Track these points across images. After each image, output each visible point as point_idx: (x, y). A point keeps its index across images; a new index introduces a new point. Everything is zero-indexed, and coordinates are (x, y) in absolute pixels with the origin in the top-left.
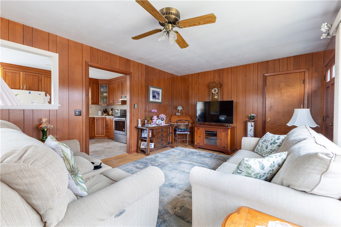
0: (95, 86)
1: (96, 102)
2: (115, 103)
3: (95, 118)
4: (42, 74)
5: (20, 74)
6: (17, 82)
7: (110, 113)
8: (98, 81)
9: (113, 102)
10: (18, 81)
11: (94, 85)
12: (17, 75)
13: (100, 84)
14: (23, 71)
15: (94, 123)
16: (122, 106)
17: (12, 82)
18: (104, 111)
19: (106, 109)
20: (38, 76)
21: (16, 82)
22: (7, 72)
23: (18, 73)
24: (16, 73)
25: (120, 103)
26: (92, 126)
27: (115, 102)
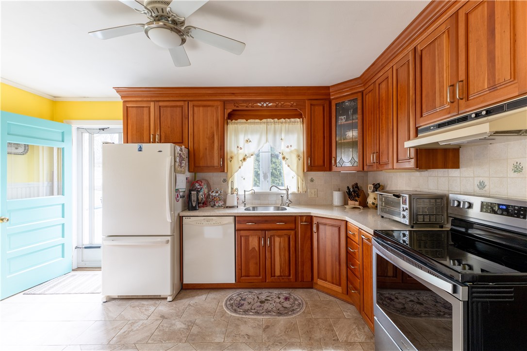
0: (319, 110)
1: (321, 163)
2: (387, 164)
3: (315, 221)
4: (188, 101)
5: (149, 108)
6: (145, 127)
7: (370, 200)
8: (329, 94)
9: (379, 157)
10: (146, 124)
11: (317, 107)
12: (146, 111)
13: (333, 103)
14: (154, 101)
15: (309, 234)
16: (418, 174)
17: (136, 128)
18: (349, 193)
19: (356, 186)
20: (182, 107)
21: (143, 127)
22: (129, 107)
23: (146, 107)
24: (143, 107)
25: (412, 164)
26: (302, 245)
27: (384, 159)
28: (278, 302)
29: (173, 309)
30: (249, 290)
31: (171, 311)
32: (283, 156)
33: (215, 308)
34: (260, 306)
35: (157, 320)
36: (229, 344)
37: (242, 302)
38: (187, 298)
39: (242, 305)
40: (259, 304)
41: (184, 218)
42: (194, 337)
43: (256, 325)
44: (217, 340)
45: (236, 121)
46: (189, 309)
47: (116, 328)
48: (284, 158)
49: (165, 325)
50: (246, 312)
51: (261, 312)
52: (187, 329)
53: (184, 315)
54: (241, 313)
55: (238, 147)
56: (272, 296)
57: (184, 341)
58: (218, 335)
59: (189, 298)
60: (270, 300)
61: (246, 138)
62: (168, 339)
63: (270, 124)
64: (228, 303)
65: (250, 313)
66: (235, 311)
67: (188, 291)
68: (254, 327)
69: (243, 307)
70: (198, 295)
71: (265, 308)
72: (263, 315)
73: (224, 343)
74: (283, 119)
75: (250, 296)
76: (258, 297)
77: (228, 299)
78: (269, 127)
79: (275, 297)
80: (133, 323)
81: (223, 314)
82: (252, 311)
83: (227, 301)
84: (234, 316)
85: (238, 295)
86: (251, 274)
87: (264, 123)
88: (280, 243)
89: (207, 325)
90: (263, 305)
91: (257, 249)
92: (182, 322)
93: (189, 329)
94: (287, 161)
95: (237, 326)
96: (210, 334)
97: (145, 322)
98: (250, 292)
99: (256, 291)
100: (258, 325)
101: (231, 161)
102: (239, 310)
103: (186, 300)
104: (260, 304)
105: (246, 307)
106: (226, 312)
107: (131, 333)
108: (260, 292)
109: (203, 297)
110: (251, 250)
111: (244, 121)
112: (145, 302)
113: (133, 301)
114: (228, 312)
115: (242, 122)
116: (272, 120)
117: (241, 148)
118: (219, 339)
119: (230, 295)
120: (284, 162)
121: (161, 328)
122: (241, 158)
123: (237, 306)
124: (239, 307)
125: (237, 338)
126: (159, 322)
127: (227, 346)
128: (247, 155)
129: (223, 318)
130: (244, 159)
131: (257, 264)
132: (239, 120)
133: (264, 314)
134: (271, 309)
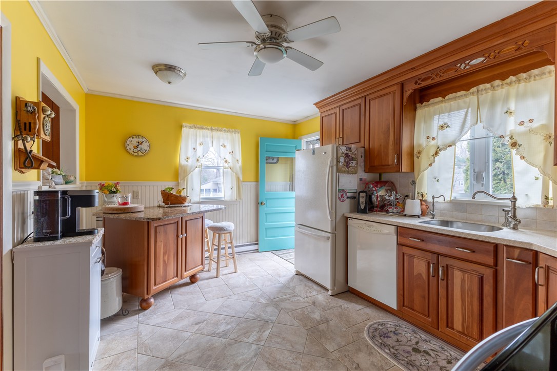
3: (541, 262)
4: (365, 96)
5: (336, 113)
6: (332, 132)
10: (333, 129)
12: (333, 117)
14: (339, 106)
17: (327, 134)
20: (359, 104)
22: (324, 117)
24: (332, 114)
28: (441, 365)
29: (326, 302)
30: (416, 329)
31: (323, 302)
32: (513, 141)
33: (358, 321)
34: (408, 352)
35: (308, 303)
36: (333, 357)
37: (392, 335)
38: (346, 300)
39: (388, 337)
40: (410, 349)
41: (349, 219)
42: (316, 331)
43: (380, 365)
44: (328, 347)
45: (427, 103)
46: (337, 309)
47: (285, 293)
48: (514, 145)
49: (309, 309)
50: (383, 345)
51: (401, 358)
52: (318, 322)
53: (328, 311)
54: (377, 343)
55: (428, 137)
56: (439, 354)
57: (307, 328)
58: (333, 344)
59: (347, 301)
60: (430, 355)
61: (441, 123)
62: (300, 320)
63: (484, 92)
64: (376, 326)
65: (386, 350)
66: (373, 337)
67: (352, 295)
68: (374, 365)
69: (386, 340)
70: (356, 303)
71: (413, 358)
72: (399, 363)
73: (330, 354)
74: (511, 77)
75: (408, 334)
76: (417, 343)
77: (379, 322)
78: (482, 98)
79: (444, 357)
80: (295, 296)
81: (359, 331)
82: (392, 350)
83: (376, 323)
84: (366, 340)
85: (395, 325)
86: (415, 308)
87: (473, 93)
88: (463, 280)
89: (335, 330)
90: (413, 353)
91: (425, 276)
92: (321, 315)
93: (319, 323)
94: (520, 148)
95: (359, 350)
96: (329, 338)
97: (301, 299)
98: (414, 332)
99: (423, 336)
100: (382, 366)
101: (418, 157)
102: (378, 338)
103: (343, 301)
104: (411, 351)
105: (389, 342)
106: (363, 332)
107: (288, 301)
108: (427, 339)
109: (358, 307)
110: (416, 276)
111: (440, 99)
112: (315, 287)
113: (310, 282)
114: (365, 333)
115: (436, 103)
116: (488, 85)
117: (434, 139)
118: (330, 347)
119: (386, 321)
120: (514, 151)
121: (304, 309)
122: (433, 151)
123: (380, 335)
124: (381, 336)
125: (346, 359)
126: (308, 305)
127: (329, 357)
128: (441, 147)
129: (353, 335)
130: (436, 153)
131: (424, 297)
132: (432, 101)
133: (402, 362)
134: (418, 364)
